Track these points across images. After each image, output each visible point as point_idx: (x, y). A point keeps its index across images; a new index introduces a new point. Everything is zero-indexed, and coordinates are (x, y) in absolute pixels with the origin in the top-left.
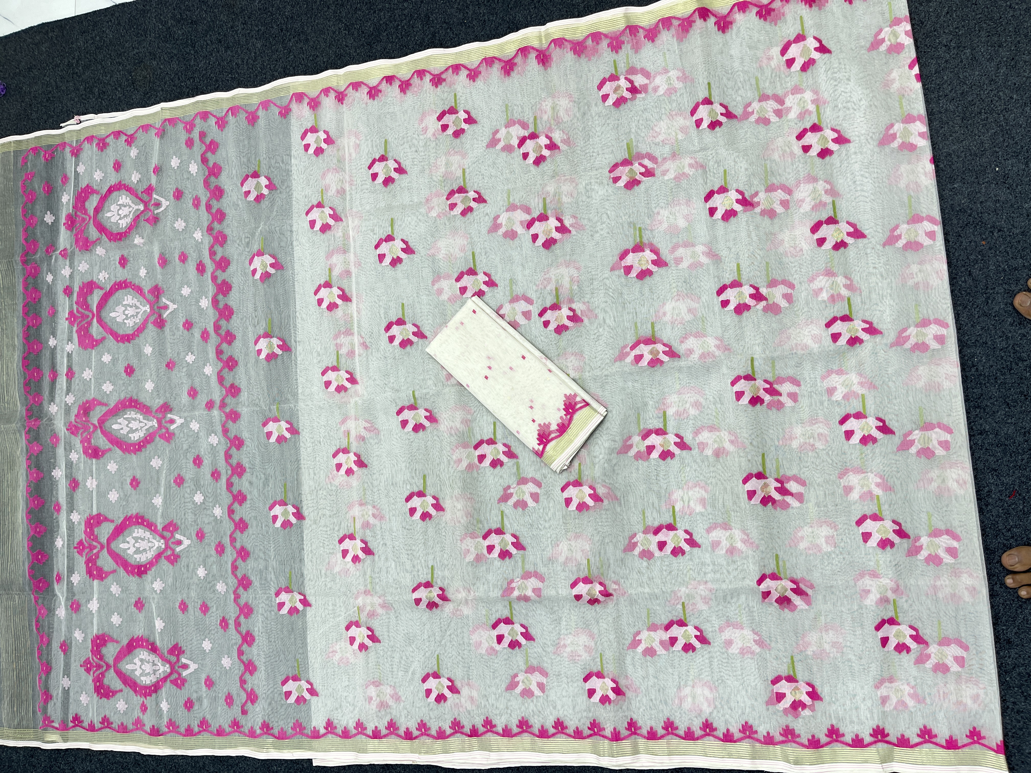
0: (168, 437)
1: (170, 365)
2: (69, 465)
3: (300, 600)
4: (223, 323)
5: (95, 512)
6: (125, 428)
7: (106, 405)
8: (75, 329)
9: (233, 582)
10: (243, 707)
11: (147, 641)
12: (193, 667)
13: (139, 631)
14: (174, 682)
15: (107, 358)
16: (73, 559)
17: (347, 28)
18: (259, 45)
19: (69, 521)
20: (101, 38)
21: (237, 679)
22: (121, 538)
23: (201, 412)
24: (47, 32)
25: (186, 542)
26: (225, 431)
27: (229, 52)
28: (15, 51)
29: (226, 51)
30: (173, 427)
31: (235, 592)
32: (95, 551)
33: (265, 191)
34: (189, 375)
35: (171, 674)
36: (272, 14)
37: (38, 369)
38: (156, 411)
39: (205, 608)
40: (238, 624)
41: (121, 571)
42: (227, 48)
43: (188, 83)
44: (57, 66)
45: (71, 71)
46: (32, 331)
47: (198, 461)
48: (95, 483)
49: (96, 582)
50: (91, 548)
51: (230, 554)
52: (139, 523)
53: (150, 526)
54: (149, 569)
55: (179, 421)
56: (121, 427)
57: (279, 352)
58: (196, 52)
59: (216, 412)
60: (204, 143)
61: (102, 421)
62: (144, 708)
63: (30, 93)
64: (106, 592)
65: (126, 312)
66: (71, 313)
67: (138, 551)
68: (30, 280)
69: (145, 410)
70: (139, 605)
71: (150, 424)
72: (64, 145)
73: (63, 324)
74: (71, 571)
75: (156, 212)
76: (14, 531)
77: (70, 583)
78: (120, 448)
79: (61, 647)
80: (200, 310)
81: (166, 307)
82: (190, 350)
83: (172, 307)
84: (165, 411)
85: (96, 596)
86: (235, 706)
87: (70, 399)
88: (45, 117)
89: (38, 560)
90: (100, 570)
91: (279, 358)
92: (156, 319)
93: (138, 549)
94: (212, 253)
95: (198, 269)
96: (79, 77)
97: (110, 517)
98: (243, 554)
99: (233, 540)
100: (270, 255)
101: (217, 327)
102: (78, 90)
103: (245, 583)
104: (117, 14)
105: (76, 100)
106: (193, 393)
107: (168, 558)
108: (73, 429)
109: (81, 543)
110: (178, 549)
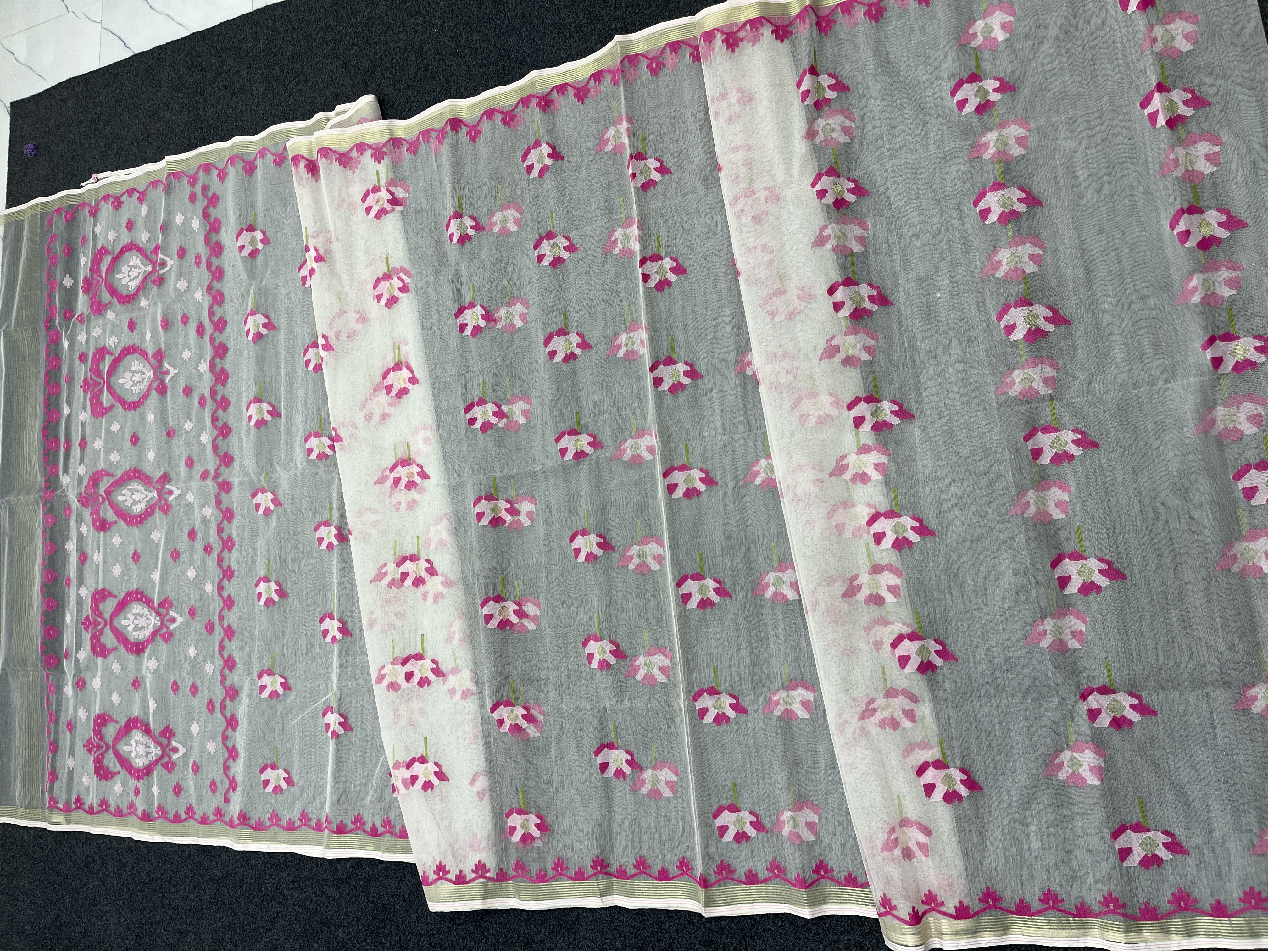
0: (166, 509)
1: (170, 434)
2: (81, 538)
3: (281, 684)
4: (219, 388)
5: (100, 587)
6: (129, 499)
7: (112, 475)
8: (88, 397)
9: (219, 662)
10: (226, 794)
11: (141, 722)
12: (182, 750)
13: (136, 712)
14: (165, 766)
15: (115, 427)
16: (81, 635)
17: (344, 65)
18: (262, 90)
19: (78, 595)
20: (121, 90)
21: (221, 766)
22: (122, 614)
23: (195, 483)
24: (74, 87)
25: (180, 620)
26: (219, 502)
27: (234, 99)
28: (45, 109)
29: (232, 98)
30: (171, 498)
31: (221, 673)
32: (99, 627)
33: (260, 246)
34: (188, 444)
35: (162, 757)
36: (275, 55)
37: (56, 439)
38: (157, 482)
39: (194, 690)
40: (223, 707)
41: (122, 648)
42: (233, 94)
43: (197, 133)
44: (81, 122)
45: (93, 127)
46: (53, 399)
47: (192, 534)
48: (101, 557)
49: (100, 659)
50: (96, 624)
51: (218, 632)
52: (138, 599)
53: (148, 602)
54: (146, 647)
55: (177, 492)
56: (125, 498)
57: (268, 418)
58: (205, 101)
59: (209, 482)
60: (206, 197)
61: (108, 492)
62: (137, 792)
63: (57, 152)
64: (107, 669)
65: (134, 379)
66: (85, 380)
67: (136, 628)
68: (53, 347)
69: (146, 480)
70: (136, 684)
71: (150, 495)
72: (83, 205)
73: (79, 392)
74: (79, 647)
75: (161, 272)
76: (31, 605)
77: (77, 660)
78: (125, 520)
79: (67, 726)
80: (200, 375)
81: (167, 373)
82: (188, 417)
83: (173, 371)
84: (164, 482)
85: (99, 673)
86: (218, 793)
87: (82, 470)
88: (70, 176)
89: (49, 635)
90: (103, 647)
91: (268, 424)
92: (158, 385)
93: (136, 626)
94: (211, 314)
95: (197, 331)
96: (101, 133)
97: (115, 592)
98: (229, 633)
99: (221, 618)
100: (263, 315)
101: (213, 393)
102: (99, 146)
103: (230, 664)
104: (135, 65)
105: (97, 157)
106: (190, 463)
107: (163, 636)
108: (84, 500)
109: (87, 618)
110: (172, 627)
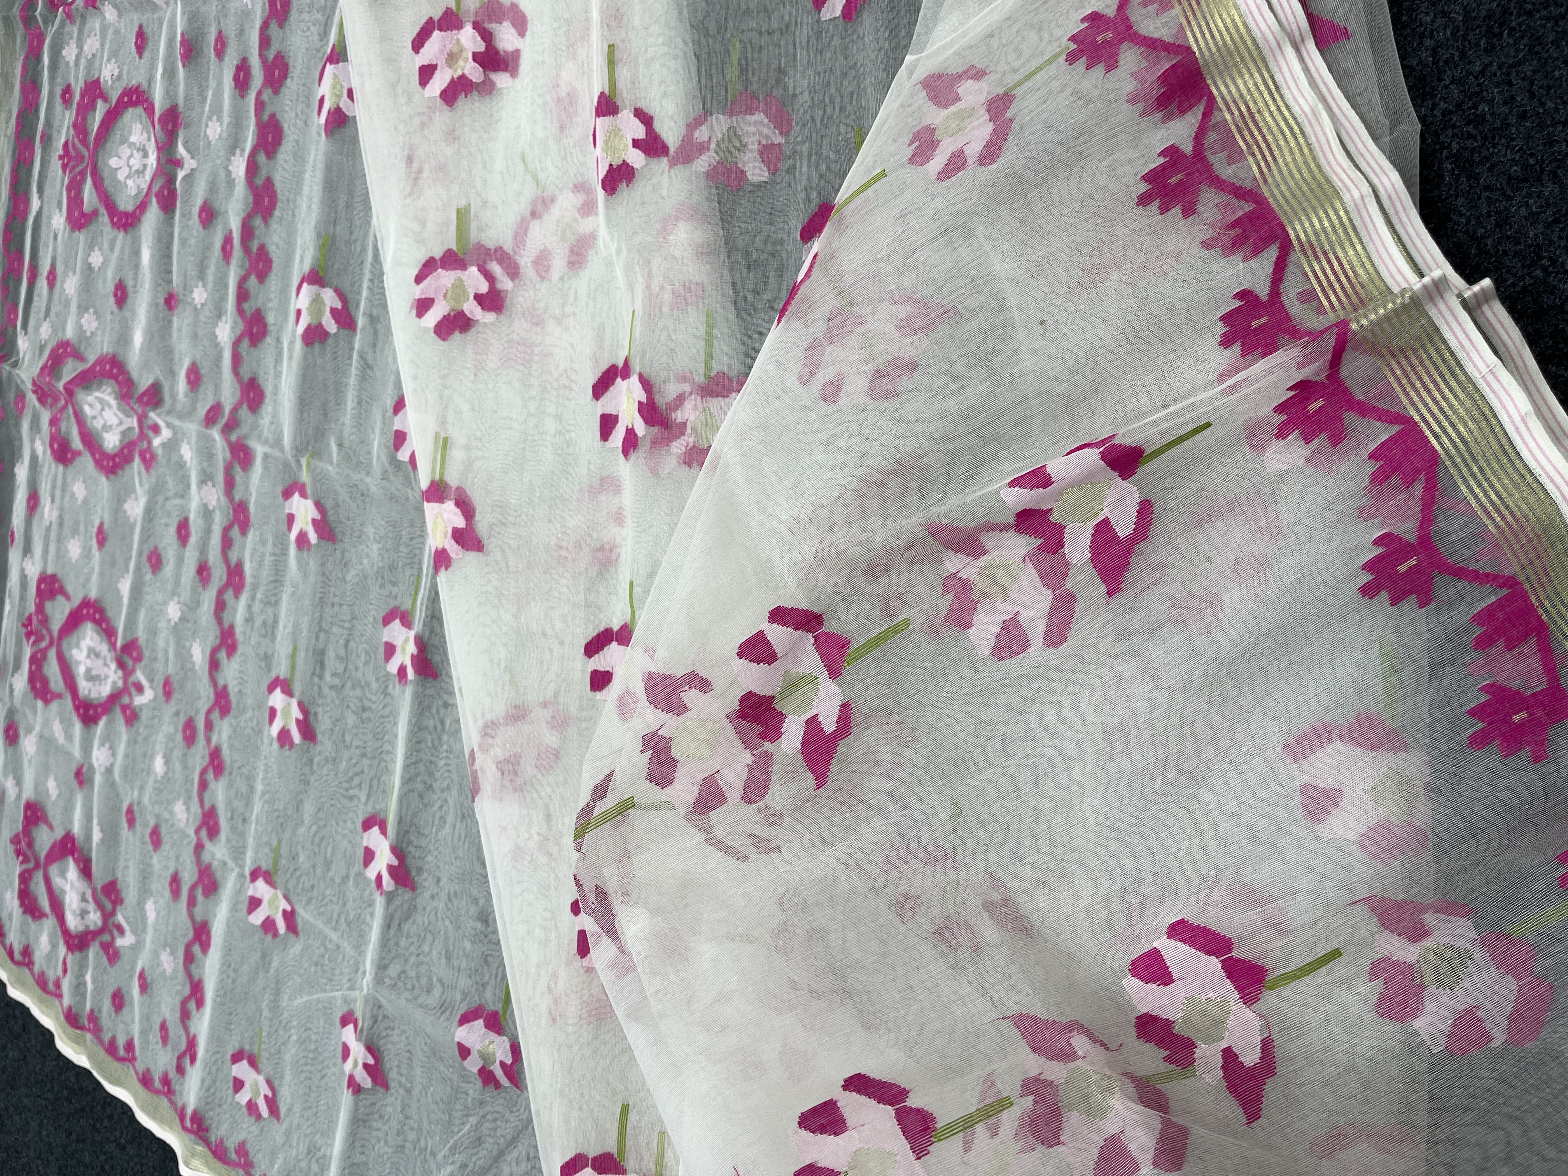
0: (148, 460)
1: (171, 301)
2: (34, 462)
3: (284, 912)
4: (257, 223)
5: (50, 570)
6: (98, 417)
7: (80, 358)
8: (67, 181)
9: (197, 810)
10: (180, 1058)
11: (81, 850)
12: (130, 938)
13: (77, 828)
14: (105, 948)
15: (96, 259)
16: (20, 643)
19: (22, 569)
21: (179, 1004)
22: (73, 637)
23: (197, 427)
25: (148, 693)
26: (229, 484)
30: (157, 441)
31: (197, 833)
32: (43, 644)
34: (195, 335)
35: (102, 930)
38: (140, 398)
39: (156, 838)
40: (192, 900)
41: (68, 700)
46: (24, 170)
47: (183, 530)
48: (55, 513)
49: (39, 704)
50: (40, 636)
51: (201, 752)
52: (96, 620)
53: (109, 634)
54: (99, 718)
55: (166, 433)
56: (93, 412)
57: (331, 326)
59: (217, 434)
61: (70, 392)
62: (66, 967)
64: (47, 726)
65: (131, 162)
66: (66, 146)
67: (89, 675)
68: (30, 60)
69: (126, 388)
70: (82, 776)
71: (127, 422)
73: (55, 169)
74: (16, 665)
77: (12, 688)
78: (93, 454)
80: (230, 184)
81: (180, 163)
82: (202, 276)
83: (189, 164)
84: (150, 402)
85: (37, 729)
86: (169, 1049)
87: (45, 330)
90: (45, 683)
91: (330, 341)
92: (161, 189)
93: (89, 670)
94: (265, 42)
95: (236, 78)
97: (68, 590)
98: (218, 762)
99: (209, 726)
101: (247, 232)
103: (211, 823)
106: (195, 378)
107: (123, 710)
108: (41, 393)
109: (30, 619)
110: (137, 700)
